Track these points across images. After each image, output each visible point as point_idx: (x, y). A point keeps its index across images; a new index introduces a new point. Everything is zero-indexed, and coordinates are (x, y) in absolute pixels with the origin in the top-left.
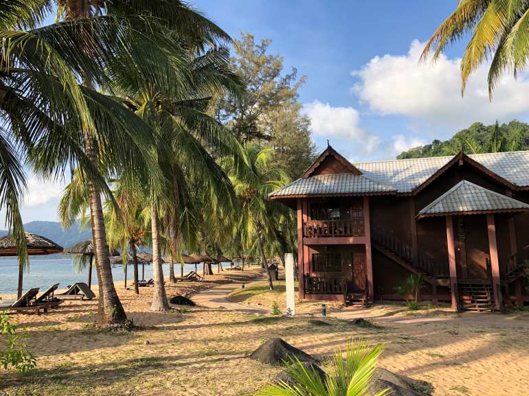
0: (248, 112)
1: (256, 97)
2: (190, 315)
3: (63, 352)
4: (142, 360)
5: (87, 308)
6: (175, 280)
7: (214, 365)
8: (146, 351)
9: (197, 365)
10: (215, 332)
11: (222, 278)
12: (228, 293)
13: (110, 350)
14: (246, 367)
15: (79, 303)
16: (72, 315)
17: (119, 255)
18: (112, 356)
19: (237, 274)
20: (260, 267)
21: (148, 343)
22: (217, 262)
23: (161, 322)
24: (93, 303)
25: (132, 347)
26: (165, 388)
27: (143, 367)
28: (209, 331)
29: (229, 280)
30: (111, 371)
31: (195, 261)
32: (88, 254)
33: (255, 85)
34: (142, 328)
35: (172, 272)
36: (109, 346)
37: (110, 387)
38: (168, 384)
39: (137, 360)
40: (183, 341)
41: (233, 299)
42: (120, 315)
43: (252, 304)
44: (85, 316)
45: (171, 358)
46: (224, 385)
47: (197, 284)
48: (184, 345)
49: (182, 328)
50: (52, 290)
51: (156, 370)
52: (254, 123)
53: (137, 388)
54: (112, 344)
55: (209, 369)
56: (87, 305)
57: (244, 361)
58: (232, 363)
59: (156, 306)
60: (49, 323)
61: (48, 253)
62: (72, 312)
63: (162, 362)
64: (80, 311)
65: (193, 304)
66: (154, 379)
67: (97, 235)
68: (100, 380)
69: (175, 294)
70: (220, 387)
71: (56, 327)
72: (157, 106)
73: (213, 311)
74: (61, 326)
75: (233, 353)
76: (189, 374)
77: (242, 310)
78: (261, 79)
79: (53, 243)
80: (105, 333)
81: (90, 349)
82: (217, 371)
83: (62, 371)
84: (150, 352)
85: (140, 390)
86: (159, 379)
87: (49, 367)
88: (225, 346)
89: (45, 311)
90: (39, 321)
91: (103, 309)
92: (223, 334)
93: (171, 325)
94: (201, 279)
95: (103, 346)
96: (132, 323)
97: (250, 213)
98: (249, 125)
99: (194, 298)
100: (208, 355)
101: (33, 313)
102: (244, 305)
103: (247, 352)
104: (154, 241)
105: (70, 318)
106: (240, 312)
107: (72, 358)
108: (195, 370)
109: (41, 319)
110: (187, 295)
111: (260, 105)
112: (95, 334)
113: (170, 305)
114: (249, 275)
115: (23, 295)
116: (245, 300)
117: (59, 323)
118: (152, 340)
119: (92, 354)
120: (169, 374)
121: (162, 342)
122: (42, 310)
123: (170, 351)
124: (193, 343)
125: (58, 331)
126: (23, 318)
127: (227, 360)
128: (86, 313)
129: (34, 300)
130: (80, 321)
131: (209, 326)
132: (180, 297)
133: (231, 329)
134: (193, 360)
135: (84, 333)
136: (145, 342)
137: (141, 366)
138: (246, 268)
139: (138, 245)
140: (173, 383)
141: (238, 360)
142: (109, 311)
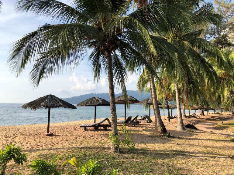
0: (222, 34)
1: (227, 25)
2: (195, 133)
3: (143, 143)
4: (176, 151)
5: (150, 126)
6: (186, 117)
7: (212, 159)
8: (177, 147)
9: (202, 158)
10: (210, 143)
11: (210, 117)
12: (214, 125)
13: (161, 145)
14: (230, 163)
15: (146, 124)
16: (144, 128)
17: (161, 104)
18: (163, 148)
19: (217, 116)
20: (231, 113)
21: (177, 144)
22: (207, 110)
23: (182, 135)
24: (152, 124)
25: (171, 145)
26: (188, 166)
27: (177, 154)
28: (207, 142)
29: (214, 119)
30: (163, 154)
31: (195, 109)
32: (149, 104)
33: (226, 19)
34: (174, 137)
35: (184, 113)
36: (161, 143)
37: (164, 160)
38: (189, 164)
39: (174, 151)
40: (194, 145)
41: (217, 128)
42: (164, 130)
43: (229, 132)
44: (149, 129)
45: (189, 152)
46: (218, 169)
47: (197, 119)
48: (194, 147)
49: (192, 139)
50: (136, 118)
51: (183, 157)
52: (226, 39)
53: (175, 163)
54: (162, 142)
55: (209, 160)
56: (150, 125)
57: (228, 159)
58: (221, 160)
59: (179, 128)
60: (136, 131)
61: (134, 103)
62: (144, 127)
63: (185, 154)
64: (147, 127)
65: (196, 129)
66: (182, 160)
67: (153, 96)
68: (159, 157)
69: (187, 123)
70: (216, 170)
71: (139, 132)
72: (177, 38)
73: (207, 133)
74: (141, 132)
75: (221, 155)
76: (199, 161)
77: (224, 134)
78: (230, 15)
79: (136, 99)
80: (159, 138)
81: (153, 143)
82: (214, 162)
83: (144, 150)
84: (179, 148)
85: (177, 164)
86: (185, 161)
87: (139, 148)
88: (216, 151)
89: (134, 125)
90: (133, 129)
91: (157, 127)
92: (214, 145)
93: (187, 137)
94: (199, 117)
95: (158, 143)
96: (169, 134)
97: (225, 86)
98: (223, 40)
99: (196, 126)
100: (207, 154)
101: (130, 126)
102: (224, 132)
103: (229, 156)
104: (177, 99)
105: (143, 130)
106: (222, 135)
107: (147, 146)
108: (202, 160)
109: (133, 128)
110: (192, 124)
111: (230, 29)
112: (154, 137)
113: (186, 128)
114: (225, 117)
115: (126, 119)
116: (224, 129)
117: (140, 131)
118: (179, 143)
119: (154, 145)
120: (189, 159)
121: (184, 144)
122: (133, 125)
123: (188, 149)
124: (199, 147)
125: (140, 134)
126: (127, 128)
127: (218, 158)
128: (150, 128)
129: (130, 121)
130: (148, 131)
131: (206, 140)
132: (189, 125)
133: (218, 143)
134: (200, 155)
135: (150, 136)
136: (176, 144)
137: (176, 154)
138: (223, 113)
139: (169, 100)
140: (192, 164)
141: (225, 159)
142: (160, 129)
